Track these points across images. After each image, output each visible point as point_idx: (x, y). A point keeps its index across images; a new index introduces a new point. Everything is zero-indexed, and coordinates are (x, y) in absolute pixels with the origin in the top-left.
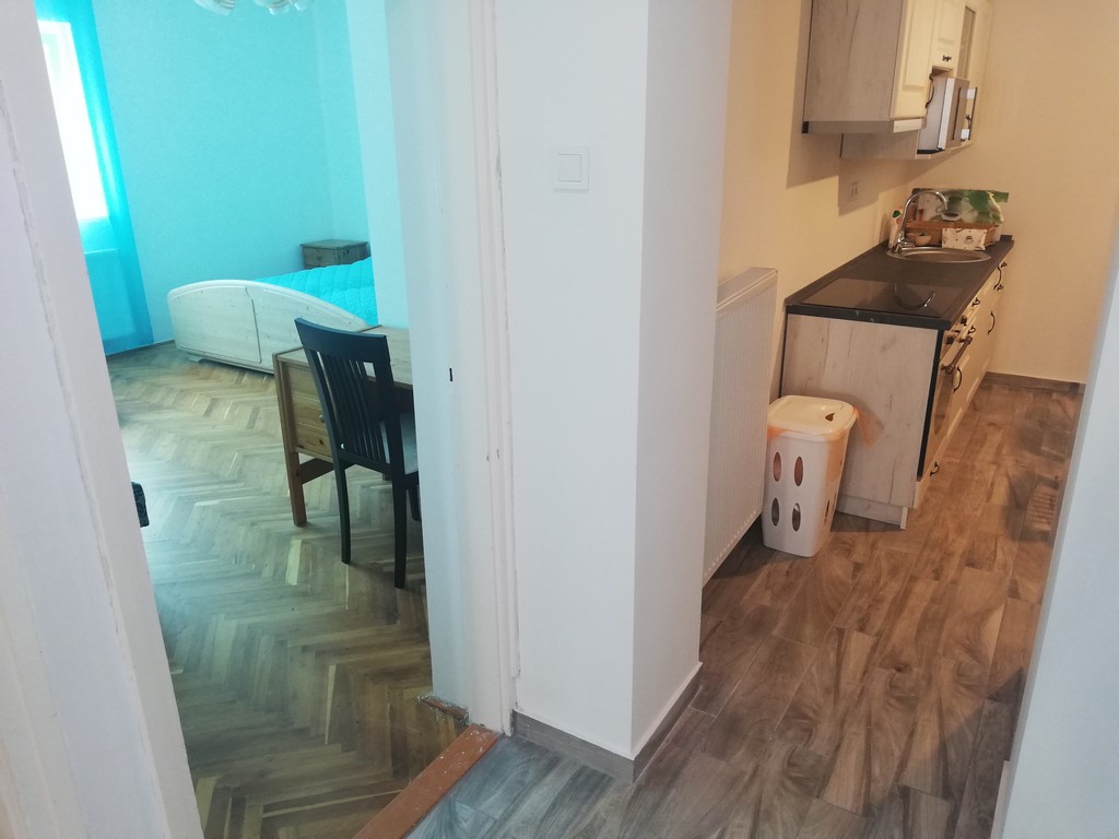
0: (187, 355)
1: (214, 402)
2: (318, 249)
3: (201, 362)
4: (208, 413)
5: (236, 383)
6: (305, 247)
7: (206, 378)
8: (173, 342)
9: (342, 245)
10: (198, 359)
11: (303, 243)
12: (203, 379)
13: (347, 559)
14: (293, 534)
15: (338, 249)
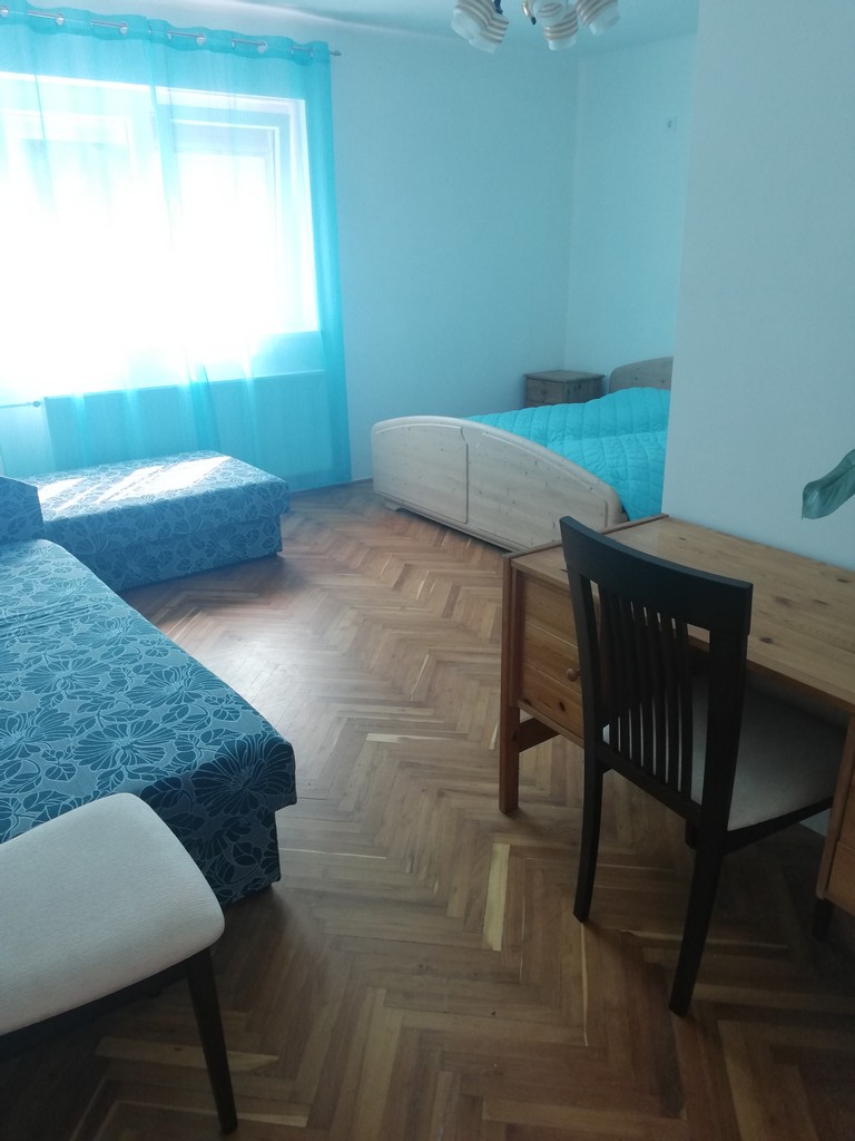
0: (384, 501)
1: (408, 569)
2: (544, 381)
3: (399, 511)
4: (399, 584)
5: (435, 545)
6: (529, 378)
7: (401, 534)
8: (371, 481)
9: (573, 378)
10: (395, 507)
11: (527, 372)
12: (398, 534)
13: (582, 913)
14: (497, 829)
15: (569, 382)
